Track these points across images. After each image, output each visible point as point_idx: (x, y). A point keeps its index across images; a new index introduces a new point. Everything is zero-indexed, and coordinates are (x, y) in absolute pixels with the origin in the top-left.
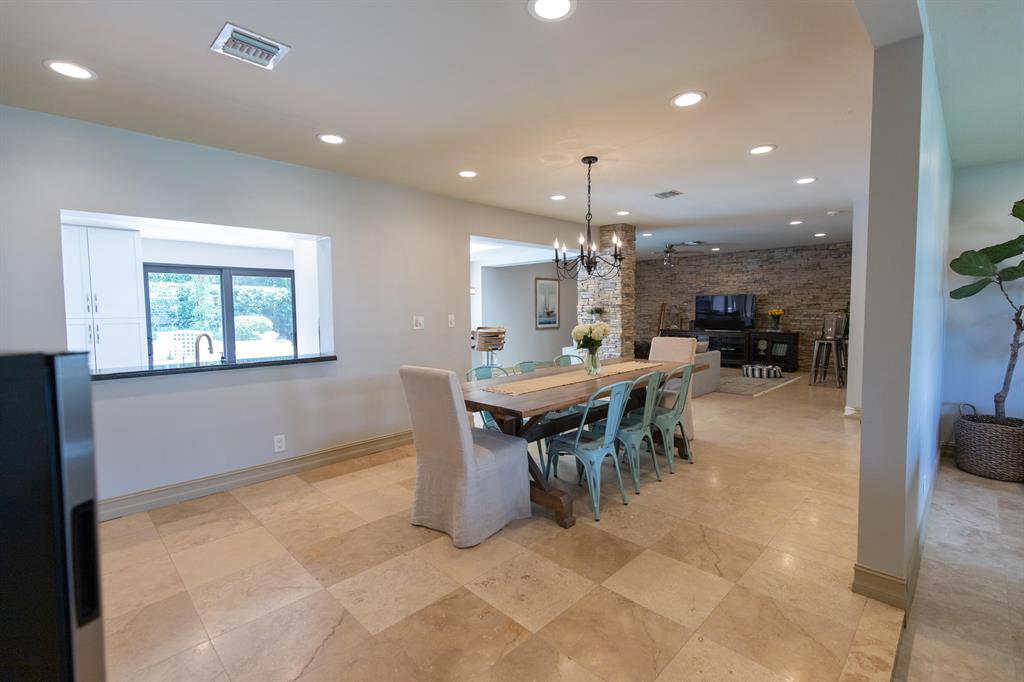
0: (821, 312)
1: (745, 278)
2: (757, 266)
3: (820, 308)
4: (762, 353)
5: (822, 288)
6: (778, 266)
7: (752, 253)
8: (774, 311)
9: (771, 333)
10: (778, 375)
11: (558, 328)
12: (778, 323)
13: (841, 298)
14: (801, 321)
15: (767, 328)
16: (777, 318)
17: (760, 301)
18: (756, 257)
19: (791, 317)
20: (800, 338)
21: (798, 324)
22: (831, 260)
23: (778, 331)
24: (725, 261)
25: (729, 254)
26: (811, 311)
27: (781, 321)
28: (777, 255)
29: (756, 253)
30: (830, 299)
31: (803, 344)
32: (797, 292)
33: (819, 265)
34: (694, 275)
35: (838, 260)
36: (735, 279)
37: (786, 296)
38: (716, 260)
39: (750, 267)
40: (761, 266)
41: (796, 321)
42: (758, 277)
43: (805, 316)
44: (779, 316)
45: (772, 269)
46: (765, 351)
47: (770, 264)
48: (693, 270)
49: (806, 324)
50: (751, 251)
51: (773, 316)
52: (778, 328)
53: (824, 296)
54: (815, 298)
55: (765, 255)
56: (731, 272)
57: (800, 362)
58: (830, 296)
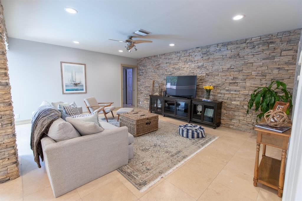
0: (238, 88)
1: (193, 65)
2: (200, 58)
3: (237, 86)
4: (199, 113)
5: (239, 71)
6: (212, 57)
8: (207, 86)
9: (205, 101)
10: (200, 136)
11: (86, 93)
12: (209, 95)
13: (253, 78)
14: (224, 94)
15: (203, 97)
16: (209, 91)
17: (201, 80)
18: (200, 51)
19: (218, 91)
20: (223, 105)
21: (222, 96)
22: (248, 50)
23: (209, 100)
24: (183, 55)
25: (185, 51)
26: (231, 87)
27: (211, 93)
28: (212, 49)
29: (199, 49)
30: (245, 79)
31: (225, 109)
32: (223, 74)
33: (238, 55)
34: (168, 64)
35: (253, 50)
36: (188, 66)
37: (216, 77)
38: (179, 54)
39: (196, 59)
40: (202, 57)
41: (221, 94)
42: (200, 64)
43: (227, 90)
44: (210, 90)
45: (209, 59)
46: (201, 112)
47: (208, 55)
48: (168, 61)
49: (228, 96)
50: (197, 48)
51: (207, 90)
52: (208, 98)
53: (241, 77)
54: (234, 78)
56: (186, 62)
57: (222, 121)
58: (245, 77)
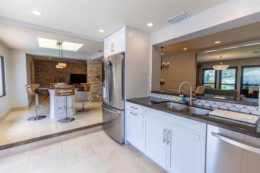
1: (82, 70)
34: (67, 68)
38: (74, 64)
39: (83, 67)
42: (85, 70)
56: (78, 68)
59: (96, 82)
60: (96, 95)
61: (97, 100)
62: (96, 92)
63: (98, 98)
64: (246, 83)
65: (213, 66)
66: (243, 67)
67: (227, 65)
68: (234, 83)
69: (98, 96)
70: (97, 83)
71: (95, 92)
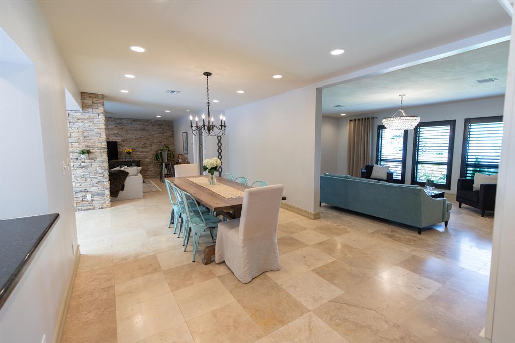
2: (114, 127)
3: (147, 149)
5: (147, 139)
6: (125, 127)
7: (110, 119)
8: (128, 150)
9: (128, 161)
12: (130, 156)
13: (155, 144)
14: (139, 155)
15: (123, 159)
16: (129, 153)
18: (112, 121)
19: (135, 153)
20: (140, 163)
22: (150, 127)
26: (143, 150)
27: (132, 155)
28: (125, 122)
30: (151, 145)
32: (136, 141)
33: (145, 129)
35: (153, 127)
37: (131, 143)
40: (116, 126)
42: (115, 132)
43: (141, 152)
44: (131, 153)
45: (123, 129)
47: (121, 125)
49: (142, 156)
51: (127, 153)
53: (148, 143)
54: (145, 144)
55: (119, 121)
58: (151, 143)
59: (82, 164)
60: (84, 194)
61: (88, 207)
62: (84, 188)
63: (92, 201)
64: (475, 160)
65: (384, 119)
66: (468, 122)
67: (417, 116)
68: (446, 160)
69: (89, 197)
70: (84, 167)
71: (82, 188)
